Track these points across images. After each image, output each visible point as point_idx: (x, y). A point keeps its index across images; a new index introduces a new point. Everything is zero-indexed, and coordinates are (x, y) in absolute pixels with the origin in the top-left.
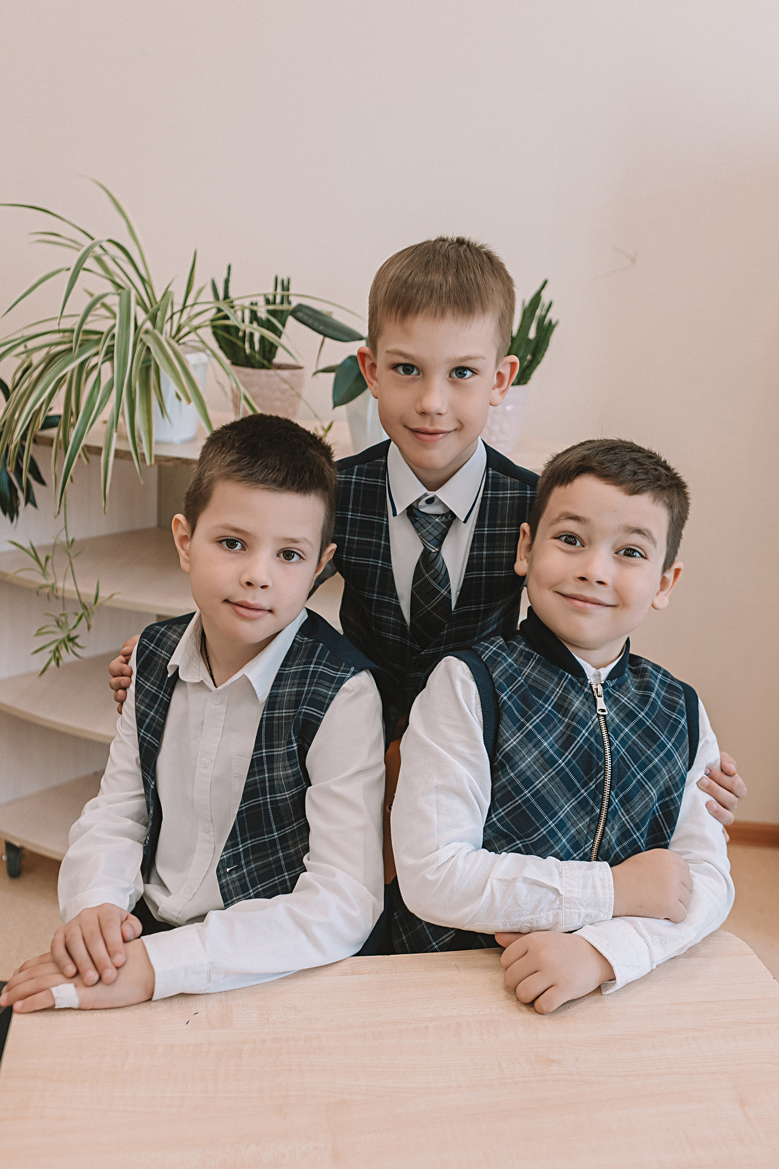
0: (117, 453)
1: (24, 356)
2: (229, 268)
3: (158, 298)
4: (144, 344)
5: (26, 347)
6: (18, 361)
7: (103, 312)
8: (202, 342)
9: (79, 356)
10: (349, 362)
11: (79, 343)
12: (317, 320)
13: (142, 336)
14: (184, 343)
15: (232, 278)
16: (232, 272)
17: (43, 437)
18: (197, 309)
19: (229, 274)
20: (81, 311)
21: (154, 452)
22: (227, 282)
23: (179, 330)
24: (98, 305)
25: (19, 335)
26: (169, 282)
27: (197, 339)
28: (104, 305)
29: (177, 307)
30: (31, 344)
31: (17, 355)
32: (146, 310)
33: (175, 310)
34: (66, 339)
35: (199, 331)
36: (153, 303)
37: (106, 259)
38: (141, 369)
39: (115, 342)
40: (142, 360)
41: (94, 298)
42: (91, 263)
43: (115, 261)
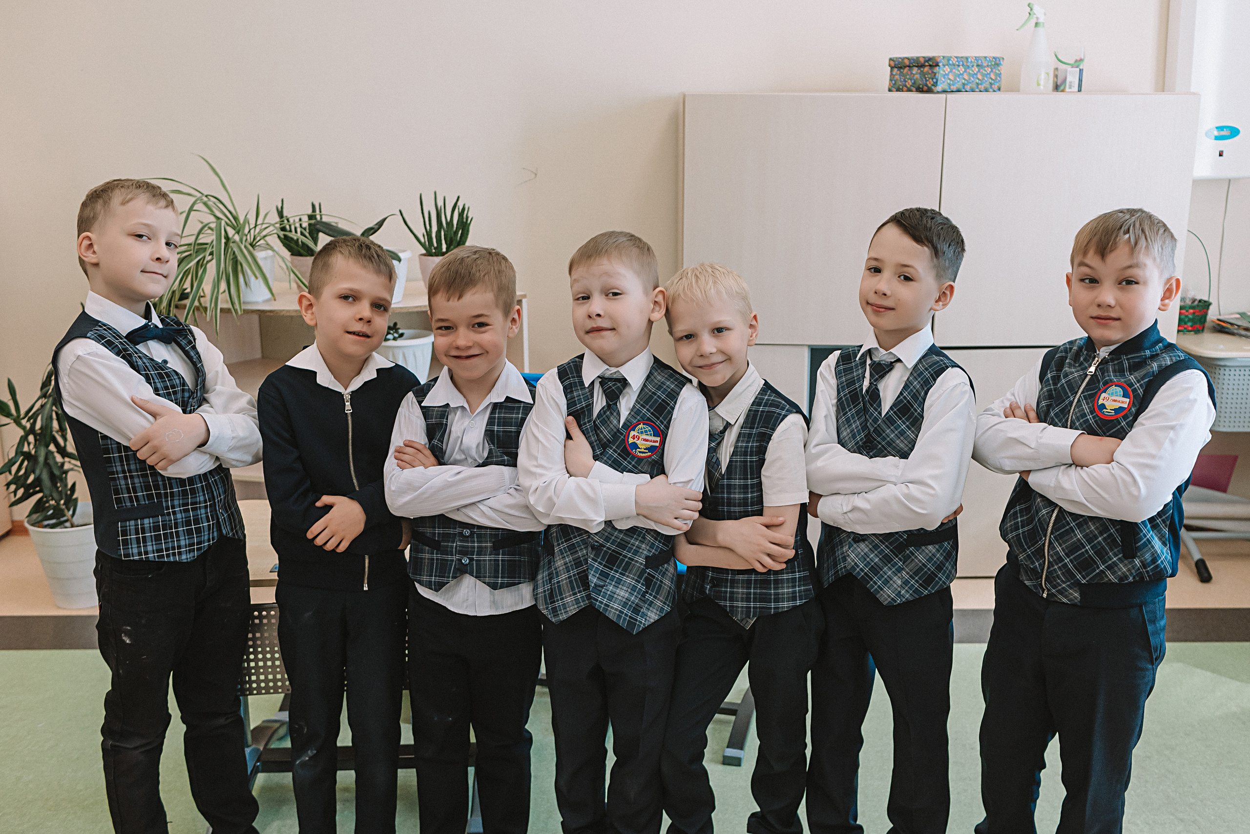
0: (222, 310)
2: (282, 201)
4: (232, 249)
7: (209, 231)
8: (268, 244)
9: (195, 258)
11: (195, 250)
12: (327, 228)
13: (231, 244)
14: (258, 246)
15: (285, 206)
16: (285, 203)
17: (181, 305)
18: (264, 226)
19: (282, 204)
20: (196, 232)
21: (242, 308)
22: (282, 208)
23: (254, 239)
24: (206, 228)
26: (248, 211)
27: (264, 242)
28: (210, 228)
29: (252, 226)
32: (234, 228)
33: (251, 227)
34: (189, 249)
35: (267, 238)
36: (238, 223)
37: (210, 203)
38: (233, 262)
39: (214, 249)
40: (231, 257)
41: (204, 224)
42: (199, 206)
43: (214, 203)
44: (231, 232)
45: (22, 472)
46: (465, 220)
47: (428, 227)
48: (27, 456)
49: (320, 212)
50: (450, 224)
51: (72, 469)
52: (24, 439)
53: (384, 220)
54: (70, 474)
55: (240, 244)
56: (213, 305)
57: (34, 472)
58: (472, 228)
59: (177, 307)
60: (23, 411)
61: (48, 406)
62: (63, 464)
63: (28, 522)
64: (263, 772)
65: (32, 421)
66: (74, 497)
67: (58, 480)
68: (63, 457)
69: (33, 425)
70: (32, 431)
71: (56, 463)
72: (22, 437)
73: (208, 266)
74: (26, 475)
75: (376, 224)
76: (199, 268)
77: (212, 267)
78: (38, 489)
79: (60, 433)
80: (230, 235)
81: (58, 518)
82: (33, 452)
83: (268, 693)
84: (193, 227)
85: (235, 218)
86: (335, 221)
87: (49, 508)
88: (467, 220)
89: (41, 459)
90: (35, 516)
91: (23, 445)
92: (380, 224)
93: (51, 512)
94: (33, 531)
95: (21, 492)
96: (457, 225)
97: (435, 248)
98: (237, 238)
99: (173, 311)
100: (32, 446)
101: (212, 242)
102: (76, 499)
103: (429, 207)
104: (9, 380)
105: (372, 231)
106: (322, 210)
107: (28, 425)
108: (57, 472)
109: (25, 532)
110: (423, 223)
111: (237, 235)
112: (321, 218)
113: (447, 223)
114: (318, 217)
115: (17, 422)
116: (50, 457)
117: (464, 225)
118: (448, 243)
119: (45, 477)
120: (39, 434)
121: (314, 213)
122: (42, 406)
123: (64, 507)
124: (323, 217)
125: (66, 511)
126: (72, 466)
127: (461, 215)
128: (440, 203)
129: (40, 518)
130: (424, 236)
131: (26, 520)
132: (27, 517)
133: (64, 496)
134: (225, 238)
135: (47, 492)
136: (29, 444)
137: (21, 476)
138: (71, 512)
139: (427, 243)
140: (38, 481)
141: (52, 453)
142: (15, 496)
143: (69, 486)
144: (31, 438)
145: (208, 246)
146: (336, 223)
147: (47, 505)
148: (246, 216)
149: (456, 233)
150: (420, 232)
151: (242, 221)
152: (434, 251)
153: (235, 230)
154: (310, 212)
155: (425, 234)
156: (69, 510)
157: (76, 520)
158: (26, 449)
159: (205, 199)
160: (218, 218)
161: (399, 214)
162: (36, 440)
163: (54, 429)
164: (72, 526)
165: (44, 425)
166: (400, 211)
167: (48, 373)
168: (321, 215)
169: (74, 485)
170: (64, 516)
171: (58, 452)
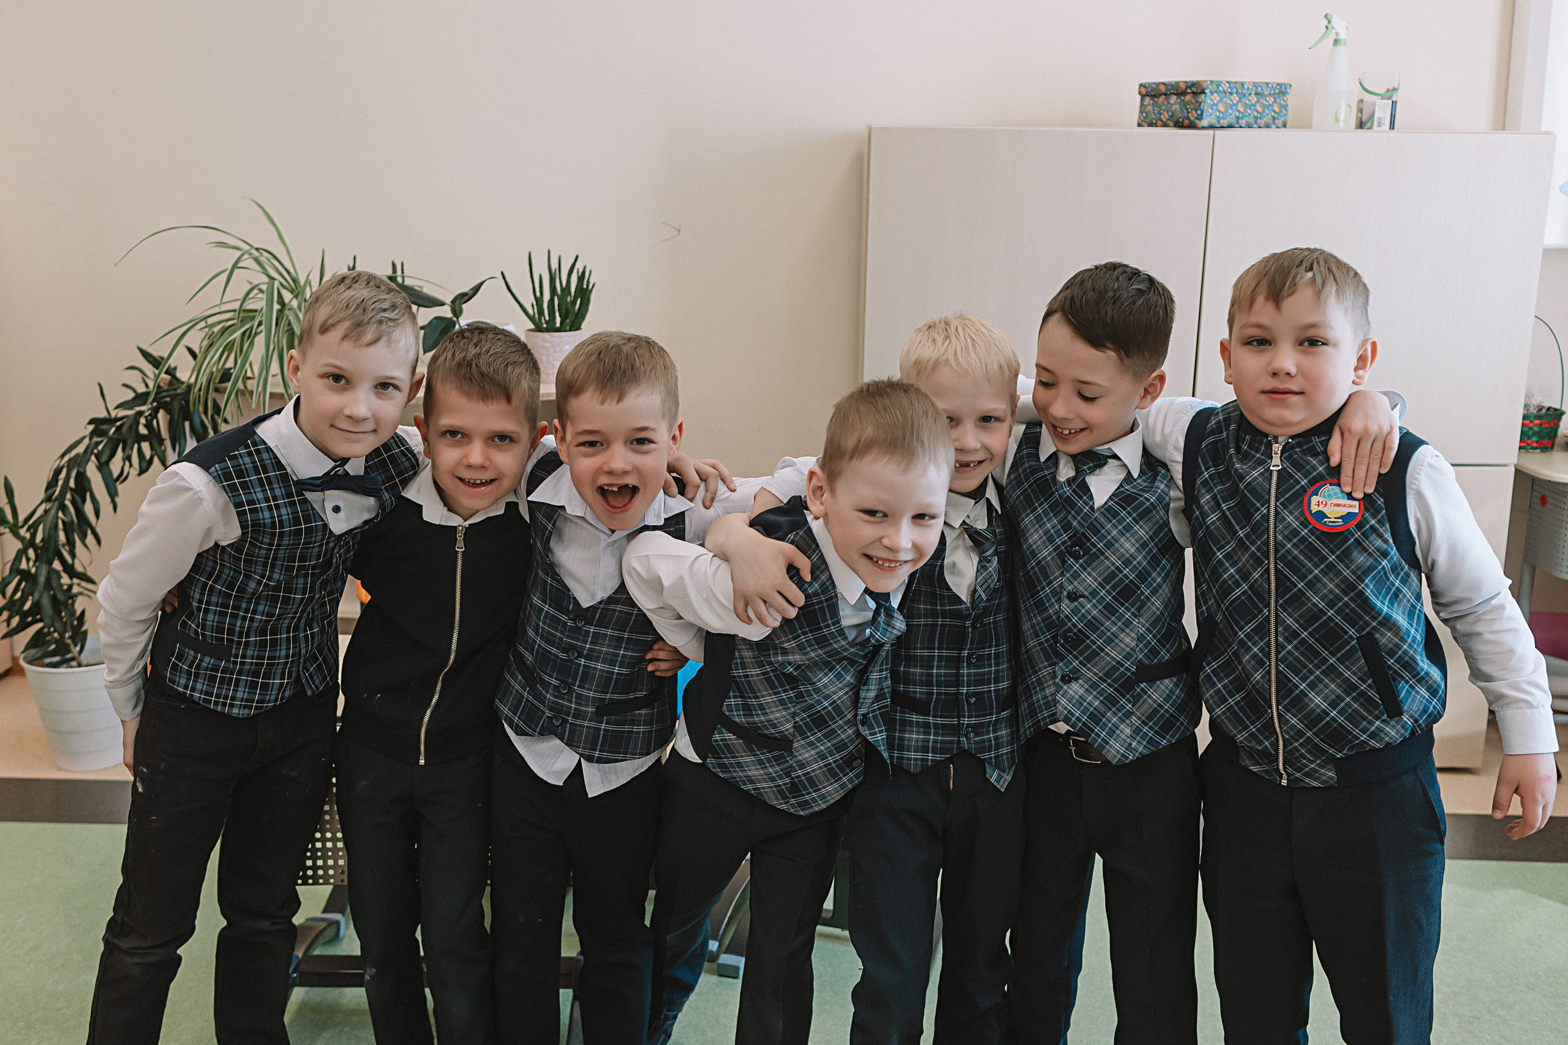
0: (272, 395)
1: (207, 330)
2: (355, 258)
3: (302, 283)
4: (287, 317)
5: (206, 323)
6: (202, 334)
7: (260, 295)
9: (240, 328)
10: (435, 321)
11: (240, 319)
13: (287, 312)
16: (357, 260)
17: (222, 388)
19: (355, 262)
20: (241, 296)
24: (255, 291)
25: (201, 315)
26: (310, 269)
28: (261, 291)
30: (210, 321)
31: (201, 329)
32: (292, 292)
36: (297, 285)
37: (262, 259)
38: (288, 336)
39: (264, 318)
40: (286, 329)
41: (253, 285)
42: (249, 263)
43: (268, 259)
44: (287, 296)
45: (18, 595)
46: (585, 286)
47: (538, 294)
48: (26, 575)
49: (403, 273)
50: (566, 290)
51: (81, 594)
52: (21, 553)
53: (482, 283)
54: (79, 599)
55: (298, 311)
56: (260, 388)
57: (32, 595)
58: (593, 297)
59: (217, 390)
60: (21, 518)
61: (53, 512)
62: (70, 587)
63: (24, 659)
64: (300, 985)
65: (32, 531)
66: (84, 628)
67: (62, 608)
68: (71, 578)
69: (34, 535)
70: (31, 543)
71: (61, 585)
72: (19, 551)
73: (256, 339)
74: (23, 600)
75: (472, 289)
76: (245, 340)
77: (260, 340)
78: (38, 617)
79: (67, 548)
80: (287, 300)
81: (62, 656)
82: (33, 570)
83: (315, 883)
84: (238, 288)
85: (295, 280)
86: (421, 285)
87: (49, 643)
88: (588, 286)
89: (42, 579)
90: (32, 652)
91: (20, 561)
92: (476, 289)
93: (53, 647)
94: (29, 670)
95: (15, 621)
96: (575, 292)
97: (547, 322)
98: (295, 303)
99: (212, 395)
100: (31, 564)
101: (262, 309)
102: (86, 633)
103: (541, 269)
104: (6, 479)
105: (464, 298)
106: (405, 271)
107: (28, 536)
108: (61, 597)
109: (21, 672)
110: (531, 290)
111: (295, 300)
112: (403, 281)
113: (563, 290)
114: (400, 280)
115: (14, 531)
116: (54, 577)
117: (584, 293)
118: (563, 314)
119: (46, 602)
120: (41, 548)
121: (394, 275)
122: (46, 512)
123: (69, 641)
124: (406, 279)
125: (72, 646)
126: (81, 590)
127: (581, 278)
128: (554, 266)
129: (39, 655)
130: (533, 306)
131: (22, 656)
132: (23, 652)
133: (69, 628)
134: (278, 302)
135: (48, 621)
136: (28, 560)
137: (17, 600)
138: (78, 648)
139: (537, 316)
140: (37, 607)
141: (58, 572)
142: (8, 625)
143: (78, 613)
144: (31, 553)
145: (257, 313)
146: (420, 287)
147: (48, 638)
148: (308, 276)
149: (574, 303)
150: (528, 301)
151: (302, 282)
152: (545, 326)
153: (292, 293)
154: (390, 273)
155: (535, 303)
156: (76, 645)
157: (84, 658)
158: (24, 566)
159: (256, 254)
160: (273, 279)
161: (500, 277)
162: (37, 555)
163: (60, 543)
164: (80, 665)
165: (46, 535)
166: (502, 273)
167: (55, 471)
168: (403, 277)
169: (83, 613)
170: (69, 652)
171: (65, 571)
